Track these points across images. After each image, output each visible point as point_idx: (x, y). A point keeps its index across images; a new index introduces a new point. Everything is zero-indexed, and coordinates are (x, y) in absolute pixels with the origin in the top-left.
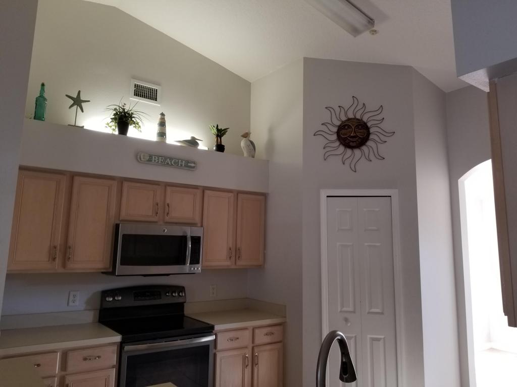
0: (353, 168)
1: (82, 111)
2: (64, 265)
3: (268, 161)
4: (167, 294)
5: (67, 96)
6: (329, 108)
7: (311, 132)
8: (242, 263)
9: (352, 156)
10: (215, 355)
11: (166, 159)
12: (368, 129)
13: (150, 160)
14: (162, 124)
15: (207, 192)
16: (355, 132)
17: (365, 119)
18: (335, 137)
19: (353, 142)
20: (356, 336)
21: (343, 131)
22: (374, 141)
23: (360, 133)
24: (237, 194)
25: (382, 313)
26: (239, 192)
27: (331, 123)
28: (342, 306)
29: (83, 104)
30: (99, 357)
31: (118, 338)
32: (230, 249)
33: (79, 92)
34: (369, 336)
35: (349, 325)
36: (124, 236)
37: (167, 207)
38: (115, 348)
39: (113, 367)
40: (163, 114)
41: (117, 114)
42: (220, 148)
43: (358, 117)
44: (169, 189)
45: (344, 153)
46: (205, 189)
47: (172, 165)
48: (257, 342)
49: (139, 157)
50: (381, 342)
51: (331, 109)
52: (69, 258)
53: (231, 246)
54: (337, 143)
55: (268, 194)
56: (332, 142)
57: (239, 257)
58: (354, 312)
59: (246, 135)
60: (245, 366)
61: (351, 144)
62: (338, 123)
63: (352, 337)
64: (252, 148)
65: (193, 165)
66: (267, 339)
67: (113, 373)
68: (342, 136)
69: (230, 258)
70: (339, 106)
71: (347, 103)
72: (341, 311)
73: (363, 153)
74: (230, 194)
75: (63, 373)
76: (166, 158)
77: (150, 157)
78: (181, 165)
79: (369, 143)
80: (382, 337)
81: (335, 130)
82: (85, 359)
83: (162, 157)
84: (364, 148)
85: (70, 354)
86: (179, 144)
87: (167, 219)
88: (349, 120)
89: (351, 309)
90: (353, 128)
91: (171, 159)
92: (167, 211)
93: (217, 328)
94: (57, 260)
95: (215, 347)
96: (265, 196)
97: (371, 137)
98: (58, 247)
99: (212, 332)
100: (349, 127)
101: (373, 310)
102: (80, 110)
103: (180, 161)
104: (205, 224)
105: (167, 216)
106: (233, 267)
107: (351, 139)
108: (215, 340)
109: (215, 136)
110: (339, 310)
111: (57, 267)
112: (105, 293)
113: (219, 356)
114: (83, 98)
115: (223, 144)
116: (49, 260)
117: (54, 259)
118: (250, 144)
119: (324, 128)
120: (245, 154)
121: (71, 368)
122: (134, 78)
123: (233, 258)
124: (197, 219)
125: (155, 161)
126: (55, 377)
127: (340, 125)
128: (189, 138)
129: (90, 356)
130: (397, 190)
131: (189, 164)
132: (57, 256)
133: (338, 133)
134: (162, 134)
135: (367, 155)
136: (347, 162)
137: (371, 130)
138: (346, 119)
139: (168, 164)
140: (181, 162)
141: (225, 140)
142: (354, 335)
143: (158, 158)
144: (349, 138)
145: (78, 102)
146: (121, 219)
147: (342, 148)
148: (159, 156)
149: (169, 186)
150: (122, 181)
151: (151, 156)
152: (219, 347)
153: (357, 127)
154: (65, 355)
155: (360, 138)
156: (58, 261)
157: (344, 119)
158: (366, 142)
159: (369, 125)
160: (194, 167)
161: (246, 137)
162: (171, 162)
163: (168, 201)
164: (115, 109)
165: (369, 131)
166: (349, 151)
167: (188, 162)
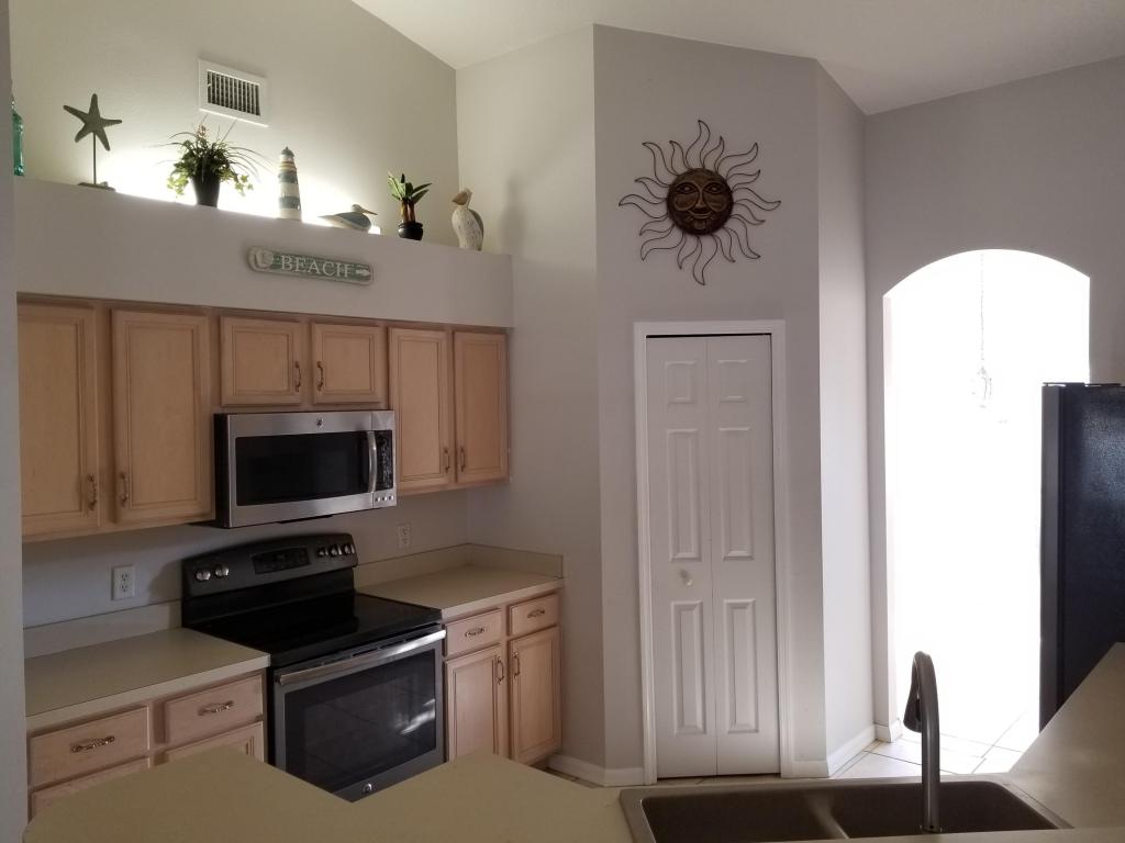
0: (699, 276)
1: (107, 147)
2: (114, 517)
3: (509, 257)
4: (322, 553)
5: (66, 108)
6: (650, 145)
7: (615, 200)
8: (467, 478)
9: (697, 253)
10: (444, 667)
11: (310, 261)
12: (728, 192)
13: (276, 266)
14: (290, 177)
15: (396, 333)
16: (704, 200)
17: (723, 173)
18: (662, 210)
19: (700, 221)
20: (701, 604)
21: (681, 198)
22: (741, 218)
23: (715, 202)
24: (453, 333)
25: (751, 558)
26: (455, 330)
27: (653, 177)
28: (677, 550)
29: (108, 130)
30: (230, 703)
31: (262, 661)
32: (446, 452)
33: (94, 99)
34: (726, 601)
35: (689, 584)
36: (239, 441)
37: (319, 370)
38: (259, 682)
39: (258, 719)
40: (288, 153)
41: (191, 154)
42: (413, 230)
43: (710, 166)
44: (318, 329)
45: (681, 246)
46: (388, 326)
47: (323, 274)
48: (516, 630)
49: (252, 259)
50: (749, 610)
51: (654, 147)
52: (125, 500)
53: (446, 444)
54: (668, 224)
55: (512, 329)
56: (656, 220)
57: (463, 467)
58: (699, 559)
59: (463, 199)
60: (496, 680)
61: (696, 225)
62: (670, 179)
63: (694, 606)
64: (477, 228)
65: (365, 273)
66: (533, 624)
67: (259, 730)
68: (676, 206)
69: (447, 469)
70: (671, 142)
71: (686, 134)
72: (673, 559)
73: (718, 244)
74: (441, 335)
75: (161, 747)
76: (309, 258)
77: (275, 257)
78: (342, 274)
79: (731, 224)
80: (750, 600)
81: (663, 193)
82: (202, 712)
83: (301, 256)
84: (721, 234)
85: (173, 707)
86: (328, 224)
87: (320, 396)
88: (691, 172)
89: (692, 554)
90: (701, 190)
91: (320, 260)
92: (318, 378)
93: (447, 613)
94: (98, 505)
95: (444, 652)
96: (503, 334)
97: (736, 210)
98: (97, 479)
99: (436, 624)
100: (693, 188)
101: (735, 553)
102: (103, 146)
103: (339, 264)
104: (395, 402)
105: (319, 390)
106: (453, 487)
107: (697, 215)
108: (444, 641)
109: (400, 203)
110: (671, 557)
111: (99, 521)
112: (190, 566)
113: (451, 667)
114: (105, 113)
115: (417, 220)
116: (81, 510)
117: (92, 505)
118: (473, 219)
119: (640, 189)
120: (463, 243)
121: (177, 733)
122: (204, 56)
123: (452, 469)
124: (380, 395)
125: (287, 266)
126: (144, 757)
127: (674, 184)
128: (348, 209)
129: (210, 705)
130: (783, 322)
131: (358, 272)
132: (98, 498)
133: (669, 201)
134: (292, 202)
135: (726, 247)
136: (688, 264)
137: (736, 197)
138: (686, 170)
139: (314, 271)
140: (342, 266)
141: (421, 212)
142: (698, 602)
143: (294, 260)
144: (692, 213)
145: (94, 124)
146: (224, 402)
147: (677, 234)
148: (294, 256)
149: (317, 322)
150: (219, 315)
151: (277, 256)
152: (451, 651)
153: (708, 188)
154: (161, 709)
155: (714, 212)
156: (101, 508)
157: (681, 170)
158: (725, 221)
159: (731, 184)
160: (367, 278)
161: (463, 204)
162: (320, 267)
163: (318, 357)
164: (187, 144)
165: (731, 199)
166: (691, 241)
167: (355, 266)
